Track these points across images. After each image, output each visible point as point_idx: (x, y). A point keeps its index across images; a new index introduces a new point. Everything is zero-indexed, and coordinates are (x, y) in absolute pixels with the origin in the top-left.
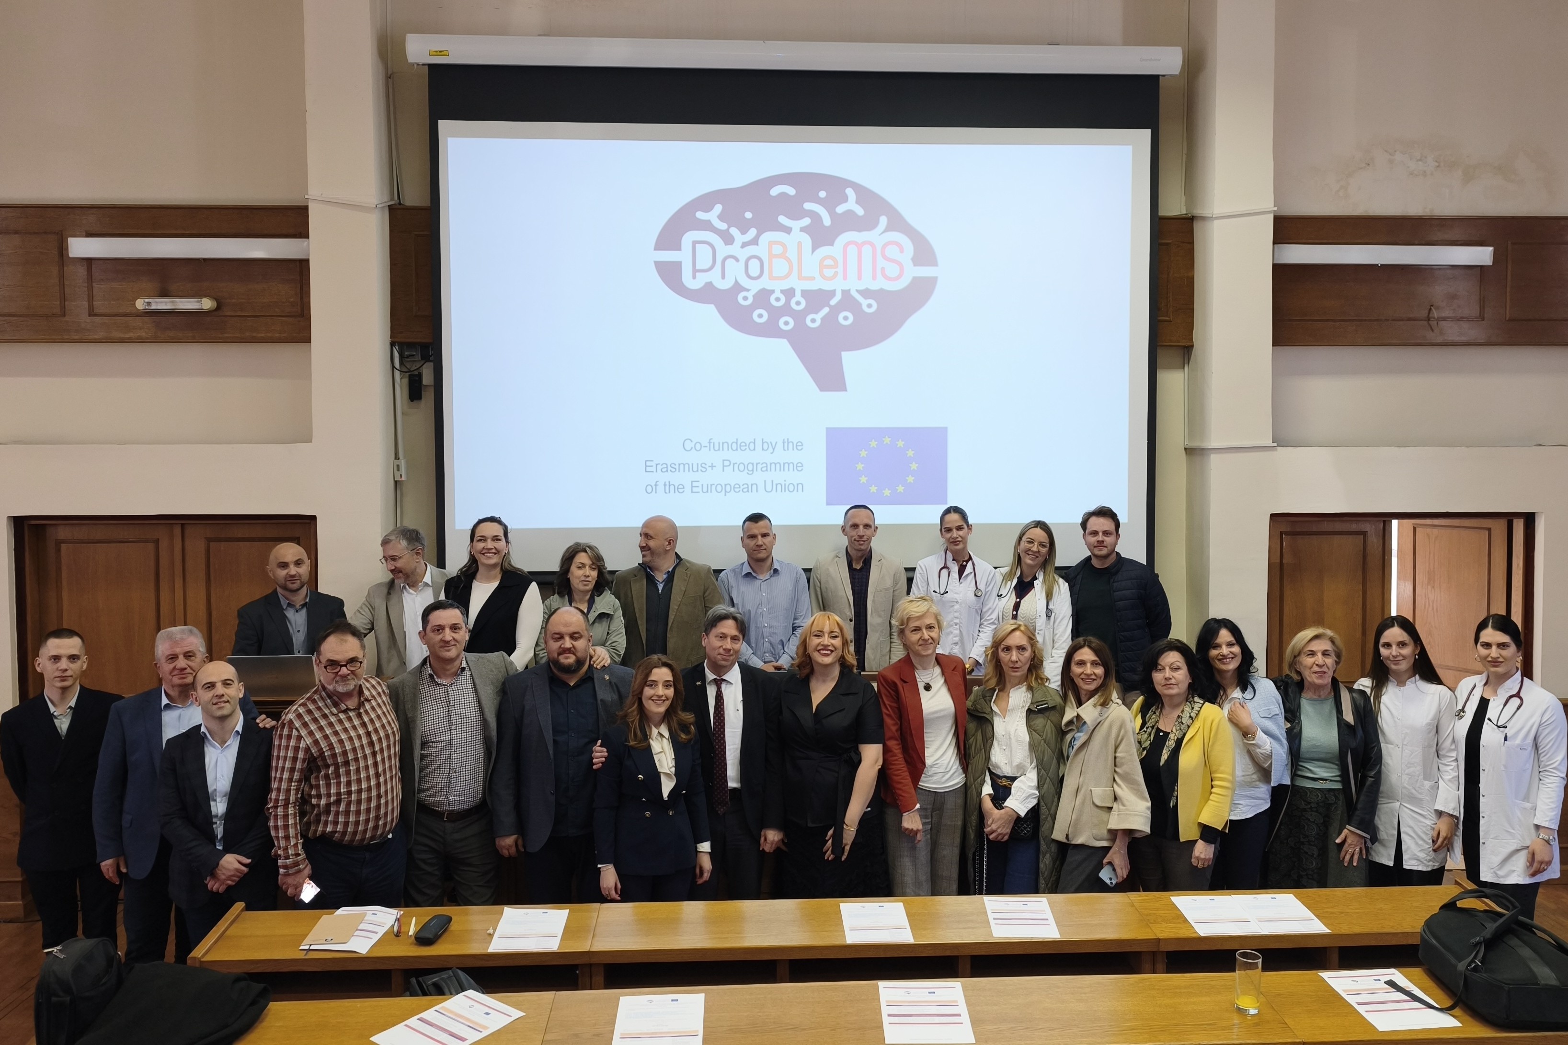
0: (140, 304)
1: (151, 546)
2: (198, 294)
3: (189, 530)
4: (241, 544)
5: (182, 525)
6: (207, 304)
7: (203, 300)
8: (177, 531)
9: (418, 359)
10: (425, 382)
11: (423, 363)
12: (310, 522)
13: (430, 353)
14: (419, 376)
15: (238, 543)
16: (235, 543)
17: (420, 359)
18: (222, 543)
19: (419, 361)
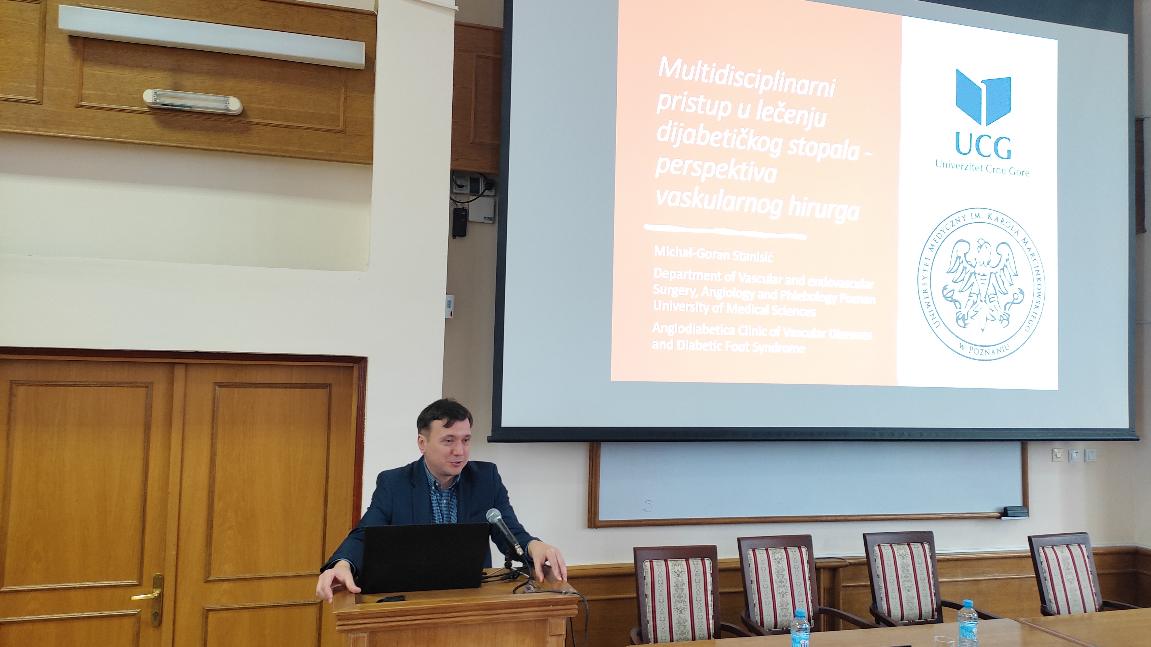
1: (142, 391)
3: (193, 373)
4: (260, 390)
5: (187, 365)
6: (234, 104)
8: (179, 373)
9: (466, 192)
10: (471, 218)
11: (475, 197)
12: (353, 365)
13: (482, 188)
14: (466, 211)
15: (256, 389)
16: (253, 389)
17: (469, 192)
18: (236, 390)
19: (466, 194)
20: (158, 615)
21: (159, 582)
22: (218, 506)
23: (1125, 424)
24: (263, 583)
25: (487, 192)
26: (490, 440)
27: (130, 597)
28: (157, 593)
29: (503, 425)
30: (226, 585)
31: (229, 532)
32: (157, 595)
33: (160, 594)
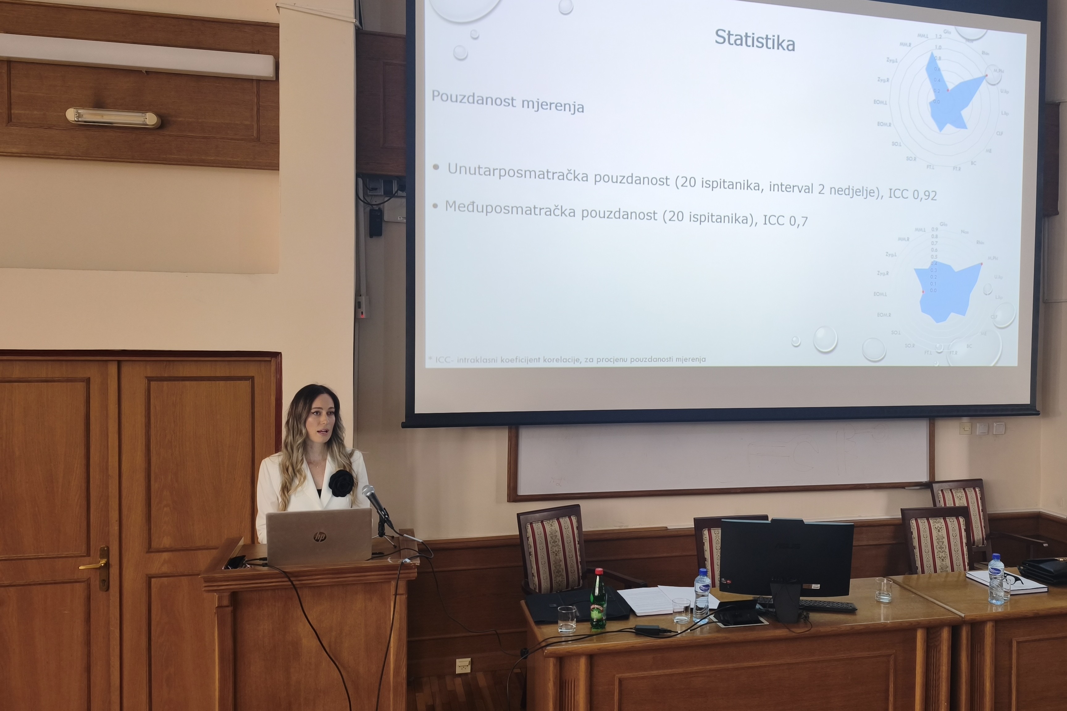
0: (71, 114)
1: (81, 386)
2: (140, 108)
3: (126, 369)
4: (187, 383)
5: (119, 362)
6: (151, 119)
7: (147, 114)
8: (113, 369)
9: (380, 194)
10: (386, 218)
11: (388, 198)
12: (270, 360)
13: (395, 188)
14: (381, 212)
15: (183, 382)
16: (181, 382)
17: (383, 194)
18: (165, 383)
19: (381, 195)
20: (105, 582)
21: (105, 553)
22: (155, 486)
23: (1027, 401)
24: (199, 552)
25: (400, 193)
26: (404, 426)
27: (78, 566)
28: (103, 562)
29: (417, 411)
30: (165, 555)
31: (165, 509)
32: (102, 565)
33: (105, 564)
